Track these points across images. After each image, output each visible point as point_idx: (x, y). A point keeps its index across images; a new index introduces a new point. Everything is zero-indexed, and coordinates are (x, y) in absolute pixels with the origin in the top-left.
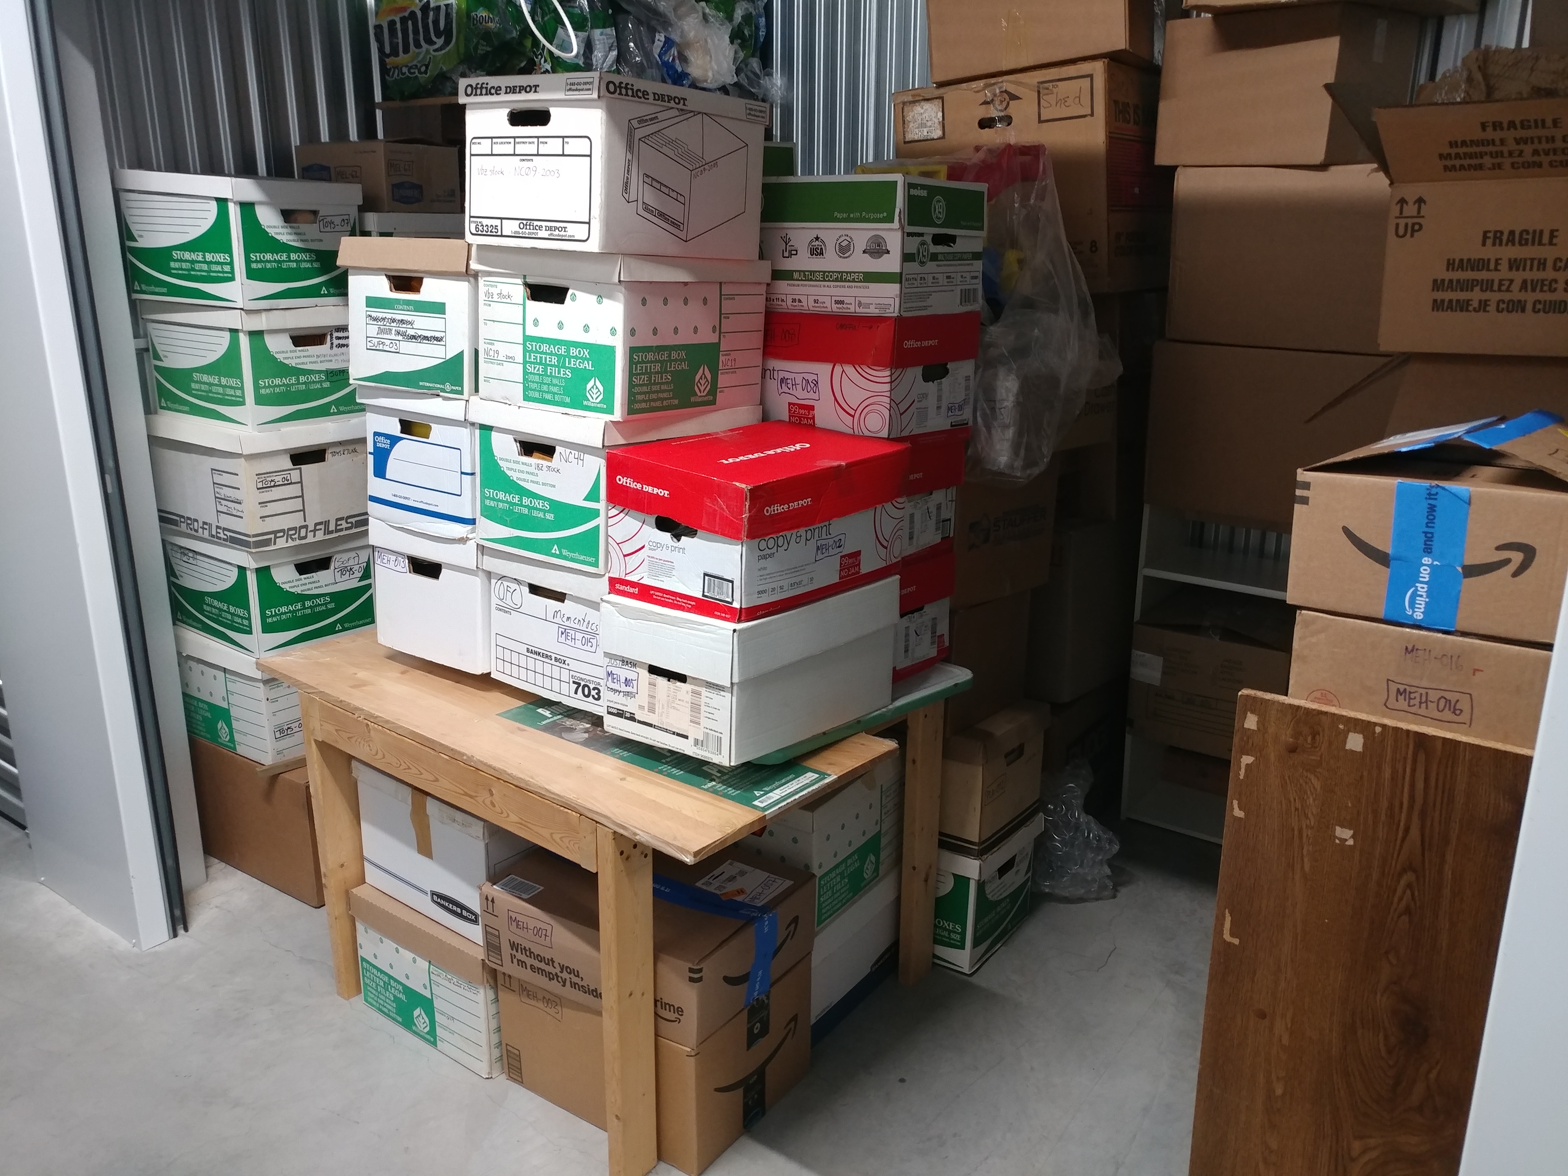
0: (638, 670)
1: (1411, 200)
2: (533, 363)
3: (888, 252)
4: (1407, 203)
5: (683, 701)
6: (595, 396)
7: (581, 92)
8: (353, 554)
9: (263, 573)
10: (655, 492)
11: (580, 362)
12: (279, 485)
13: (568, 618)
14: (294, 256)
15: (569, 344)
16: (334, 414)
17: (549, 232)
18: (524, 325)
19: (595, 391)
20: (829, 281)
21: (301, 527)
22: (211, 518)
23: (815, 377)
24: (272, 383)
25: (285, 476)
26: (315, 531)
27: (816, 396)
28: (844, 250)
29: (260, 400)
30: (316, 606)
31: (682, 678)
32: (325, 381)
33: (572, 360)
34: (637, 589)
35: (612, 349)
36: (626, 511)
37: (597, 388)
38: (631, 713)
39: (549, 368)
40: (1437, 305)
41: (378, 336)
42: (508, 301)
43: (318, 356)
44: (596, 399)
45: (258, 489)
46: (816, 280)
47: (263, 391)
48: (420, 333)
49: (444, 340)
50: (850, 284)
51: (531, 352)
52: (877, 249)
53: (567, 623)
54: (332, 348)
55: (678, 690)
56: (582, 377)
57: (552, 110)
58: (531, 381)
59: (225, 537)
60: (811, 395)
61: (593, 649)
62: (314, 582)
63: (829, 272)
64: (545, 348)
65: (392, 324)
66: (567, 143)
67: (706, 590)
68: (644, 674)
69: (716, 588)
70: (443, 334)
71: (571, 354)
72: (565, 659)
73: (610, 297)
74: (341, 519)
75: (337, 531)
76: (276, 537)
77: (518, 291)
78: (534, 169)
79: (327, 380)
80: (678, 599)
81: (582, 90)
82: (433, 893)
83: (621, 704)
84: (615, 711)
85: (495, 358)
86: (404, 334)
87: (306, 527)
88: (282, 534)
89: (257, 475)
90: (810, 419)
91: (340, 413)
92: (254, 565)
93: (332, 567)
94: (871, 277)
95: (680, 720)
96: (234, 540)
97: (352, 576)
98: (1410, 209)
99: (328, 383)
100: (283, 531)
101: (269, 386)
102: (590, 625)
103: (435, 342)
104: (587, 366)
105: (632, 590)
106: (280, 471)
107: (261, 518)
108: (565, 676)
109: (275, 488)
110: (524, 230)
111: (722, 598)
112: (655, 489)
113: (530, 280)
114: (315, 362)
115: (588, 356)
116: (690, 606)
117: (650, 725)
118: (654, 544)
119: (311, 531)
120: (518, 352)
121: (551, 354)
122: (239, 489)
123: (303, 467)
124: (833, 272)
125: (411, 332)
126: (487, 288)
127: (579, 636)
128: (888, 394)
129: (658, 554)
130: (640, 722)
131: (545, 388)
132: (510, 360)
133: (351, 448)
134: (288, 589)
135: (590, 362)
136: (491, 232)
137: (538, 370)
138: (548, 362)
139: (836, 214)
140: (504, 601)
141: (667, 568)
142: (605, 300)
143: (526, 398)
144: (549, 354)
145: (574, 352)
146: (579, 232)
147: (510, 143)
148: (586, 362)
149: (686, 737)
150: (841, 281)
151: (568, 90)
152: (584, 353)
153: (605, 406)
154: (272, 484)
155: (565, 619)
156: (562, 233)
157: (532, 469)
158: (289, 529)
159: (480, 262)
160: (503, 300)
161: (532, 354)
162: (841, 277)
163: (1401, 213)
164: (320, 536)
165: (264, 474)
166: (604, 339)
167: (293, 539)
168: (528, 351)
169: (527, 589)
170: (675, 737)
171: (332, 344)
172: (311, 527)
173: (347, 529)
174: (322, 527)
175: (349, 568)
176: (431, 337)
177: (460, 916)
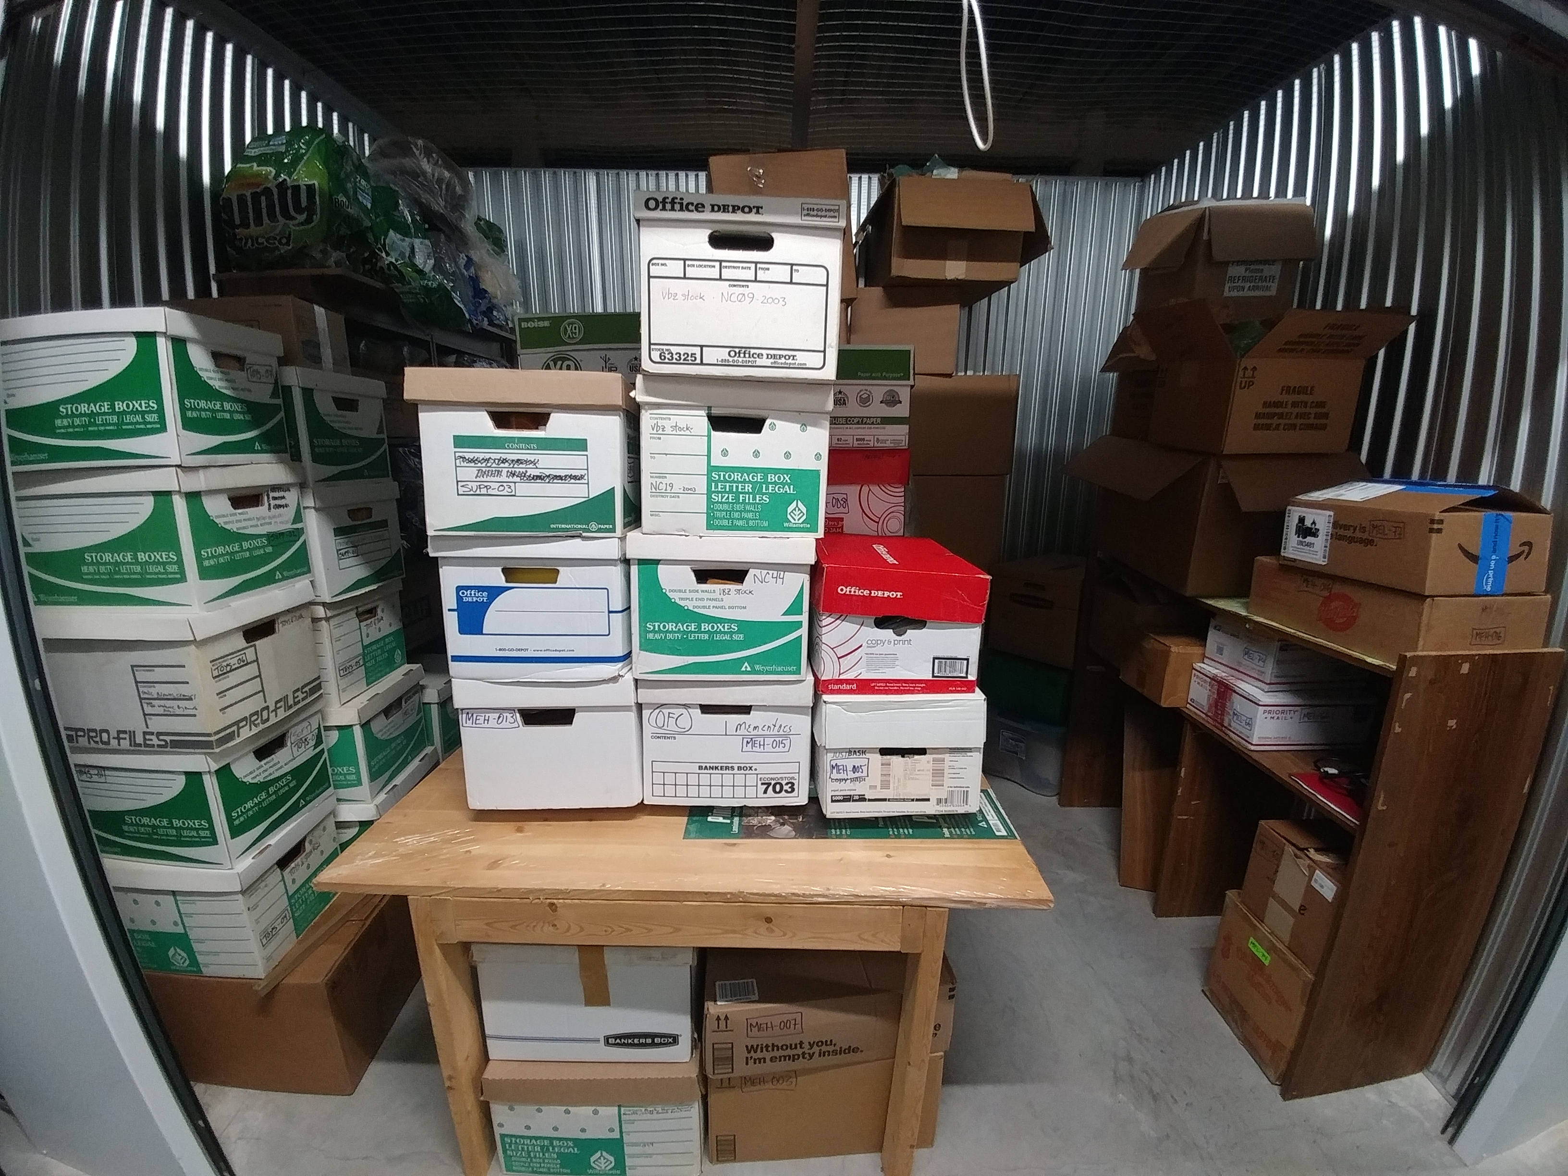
0: (868, 755)
1: (1250, 367)
2: (718, 492)
3: (901, 402)
4: (1247, 369)
5: (923, 770)
6: (797, 518)
7: (823, 219)
8: (305, 724)
9: (224, 774)
10: (886, 596)
11: (779, 487)
12: (236, 669)
13: (755, 728)
14: (227, 406)
15: (766, 471)
16: (280, 580)
17: (772, 360)
18: (709, 456)
19: (797, 512)
20: (851, 424)
21: (263, 710)
22: (137, 724)
23: (845, 496)
24: (216, 552)
25: (240, 657)
26: (275, 710)
27: (846, 510)
28: (865, 401)
29: (205, 574)
30: (279, 789)
31: (922, 751)
32: (266, 546)
33: (770, 486)
34: (855, 685)
35: (818, 472)
36: (843, 617)
37: (799, 509)
38: (859, 795)
39: (741, 496)
40: (1256, 427)
41: (478, 479)
42: (688, 432)
43: (258, 519)
44: (799, 520)
45: (214, 678)
46: (839, 424)
47: (206, 563)
48: (547, 472)
49: (586, 477)
50: (870, 426)
51: (716, 482)
52: (892, 400)
53: (755, 732)
54: (269, 509)
55: (919, 761)
56: (783, 501)
57: (774, 235)
58: (717, 510)
59: (163, 743)
60: (842, 510)
61: (786, 749)
62: (274, 765)
63: (851, 418)
64: (736, 476)
65: (502, 465)
66: (797, 271)
67: (936, 671)
68: (876, 759)
69: (948, 668)
70: (584, 472)
71: (769, 480)
72: (751, 765)
73: (815, 425)
74: (297, 690)
75: (296, 704)
76: (239, 729)
77: (699, 421)
78: (751, 295)
79: (269, 544)
80: (904, 685)
81: (825, 216)
82: (607, 1038)
83: (849, 790)
84: (841, 798)
85: (668, 491)
86: (522, 476)
87: (267, 708)
88: (244, 723)
89: (211, 662)
90: (839, 528)
91: (285, 578)
92: (215, 767)
93: (289, 744)
94: (887, 421)
95: (923, 787)
96: (176, 744)
97: (307, 747)
98: (1249, 373)
99: (271, 548)
100: (245, 719)
101: (213, 557)
102: (782, 728)
103: (573, 481)
104: (788, 490)
105: (849, 687)
106: (235, 652)
107: (221, 710)
108: (751, 780)
109: (233, 672)
110: (736, 358)
111: (955, 675)
112: (885, 592)
113: (715, 412)
114: (257, 526)
115: (789, 481)
116: (919, 689)
117: (885, 800)
118: (874, 642)
119: (272, 711)
120: (701, 484)
121: (745, 482)
122: (188, 683)
123: (257, 643)
124: (855, 417)
125: (536, 472)
126: (655, 421)
127: (769, 741)
128: (903, 504)
129: (878, 650)
130: (870, 800)
131: (736, 515)
132: (690, 492)
133: (297, 614)
134: (251, 782)
135: (792, 487)
136: (685, 360)
137: (728, 498)
138: (740, 490)
139: (859, 374)
140: (665, 727)
141: (891, 659)
142: (808, 428)
143: (710, 527)
144: (741, 482)
145: (771, 478)
146: (815, 360)
147: (714, 267)
148: (786, 486)
149: (928, 800)
150: (862, 424)
151: (804, 215)
152: (784, 478)
153: (809, 526)
154: (228, 668)
155: (751, 729)
156: (790, 361)
157: (716, 595)
158: (252, 715)
159: (648, 392)
160: (679, 433)
161: (719, 484)
162: (862, 421)
163: (1244, 375)
164: (282, 714)
165: (219, 659)
166: (810, 464)
167: (256, 725)
168: (714, 481)
169: (699, 711)
170: (915, 802)
171: (269, 505)
172: (272, 708)
173: (303, 699)
174: (282, 703)
175: (303, 739)
176: (566, 476)
177: (653, 1045)
